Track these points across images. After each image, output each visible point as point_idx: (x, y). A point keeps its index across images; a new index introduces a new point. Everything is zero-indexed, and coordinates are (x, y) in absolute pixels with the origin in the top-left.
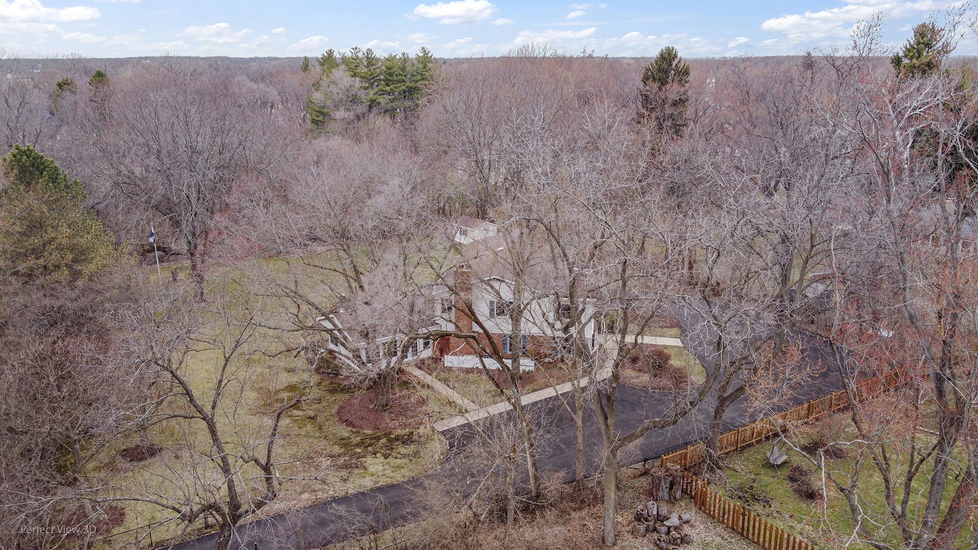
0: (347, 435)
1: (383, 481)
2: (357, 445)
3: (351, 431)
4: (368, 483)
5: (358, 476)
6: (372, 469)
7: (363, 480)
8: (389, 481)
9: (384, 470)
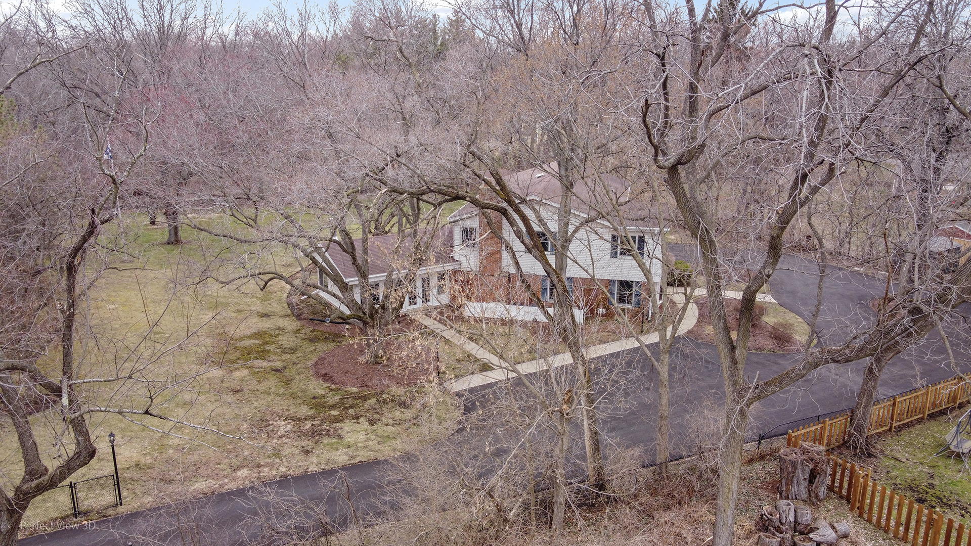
0: (322, 392)
1: (363, 456)
2: (333, 407)
3: (329, 387)
4: (341, 457)
5: (327, 448)
6: (349, 439)
7: (334, 453)
8: (372, 455)
9: (368, 440)
